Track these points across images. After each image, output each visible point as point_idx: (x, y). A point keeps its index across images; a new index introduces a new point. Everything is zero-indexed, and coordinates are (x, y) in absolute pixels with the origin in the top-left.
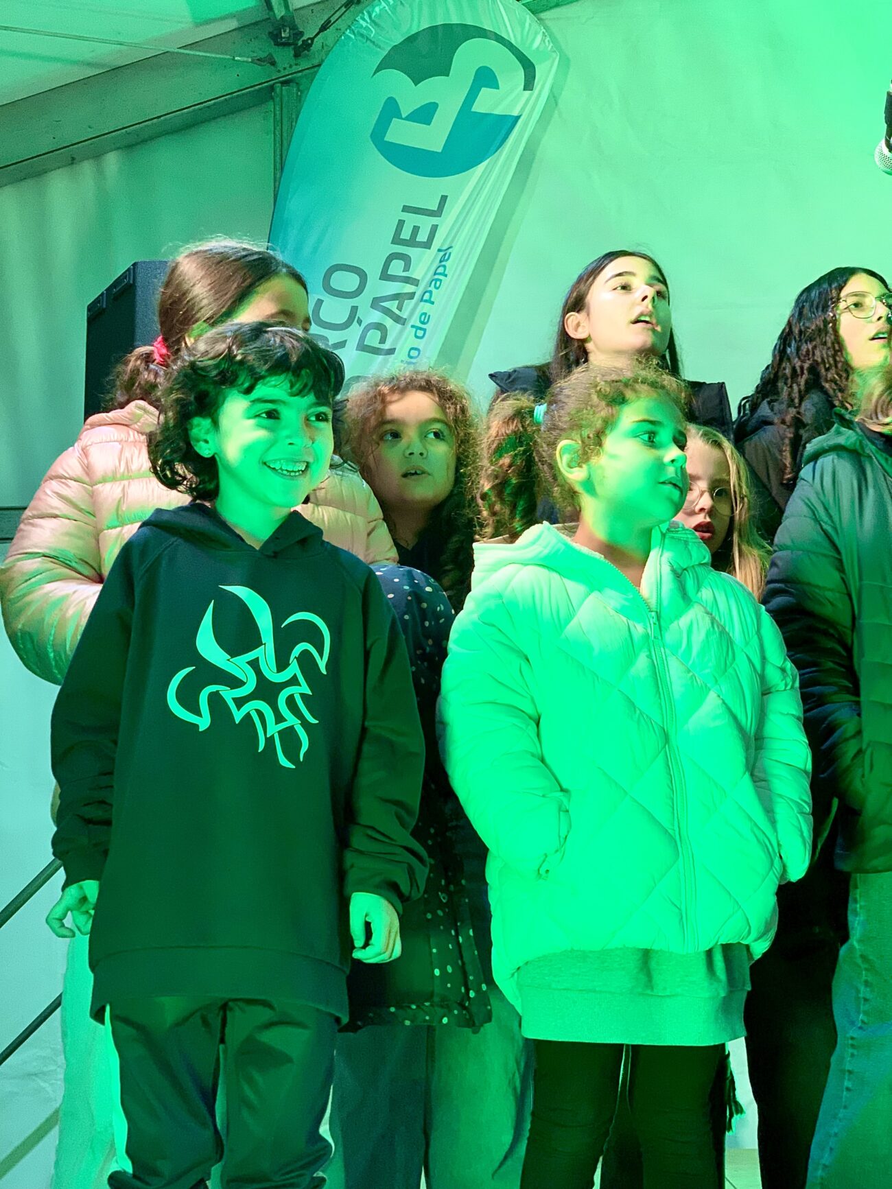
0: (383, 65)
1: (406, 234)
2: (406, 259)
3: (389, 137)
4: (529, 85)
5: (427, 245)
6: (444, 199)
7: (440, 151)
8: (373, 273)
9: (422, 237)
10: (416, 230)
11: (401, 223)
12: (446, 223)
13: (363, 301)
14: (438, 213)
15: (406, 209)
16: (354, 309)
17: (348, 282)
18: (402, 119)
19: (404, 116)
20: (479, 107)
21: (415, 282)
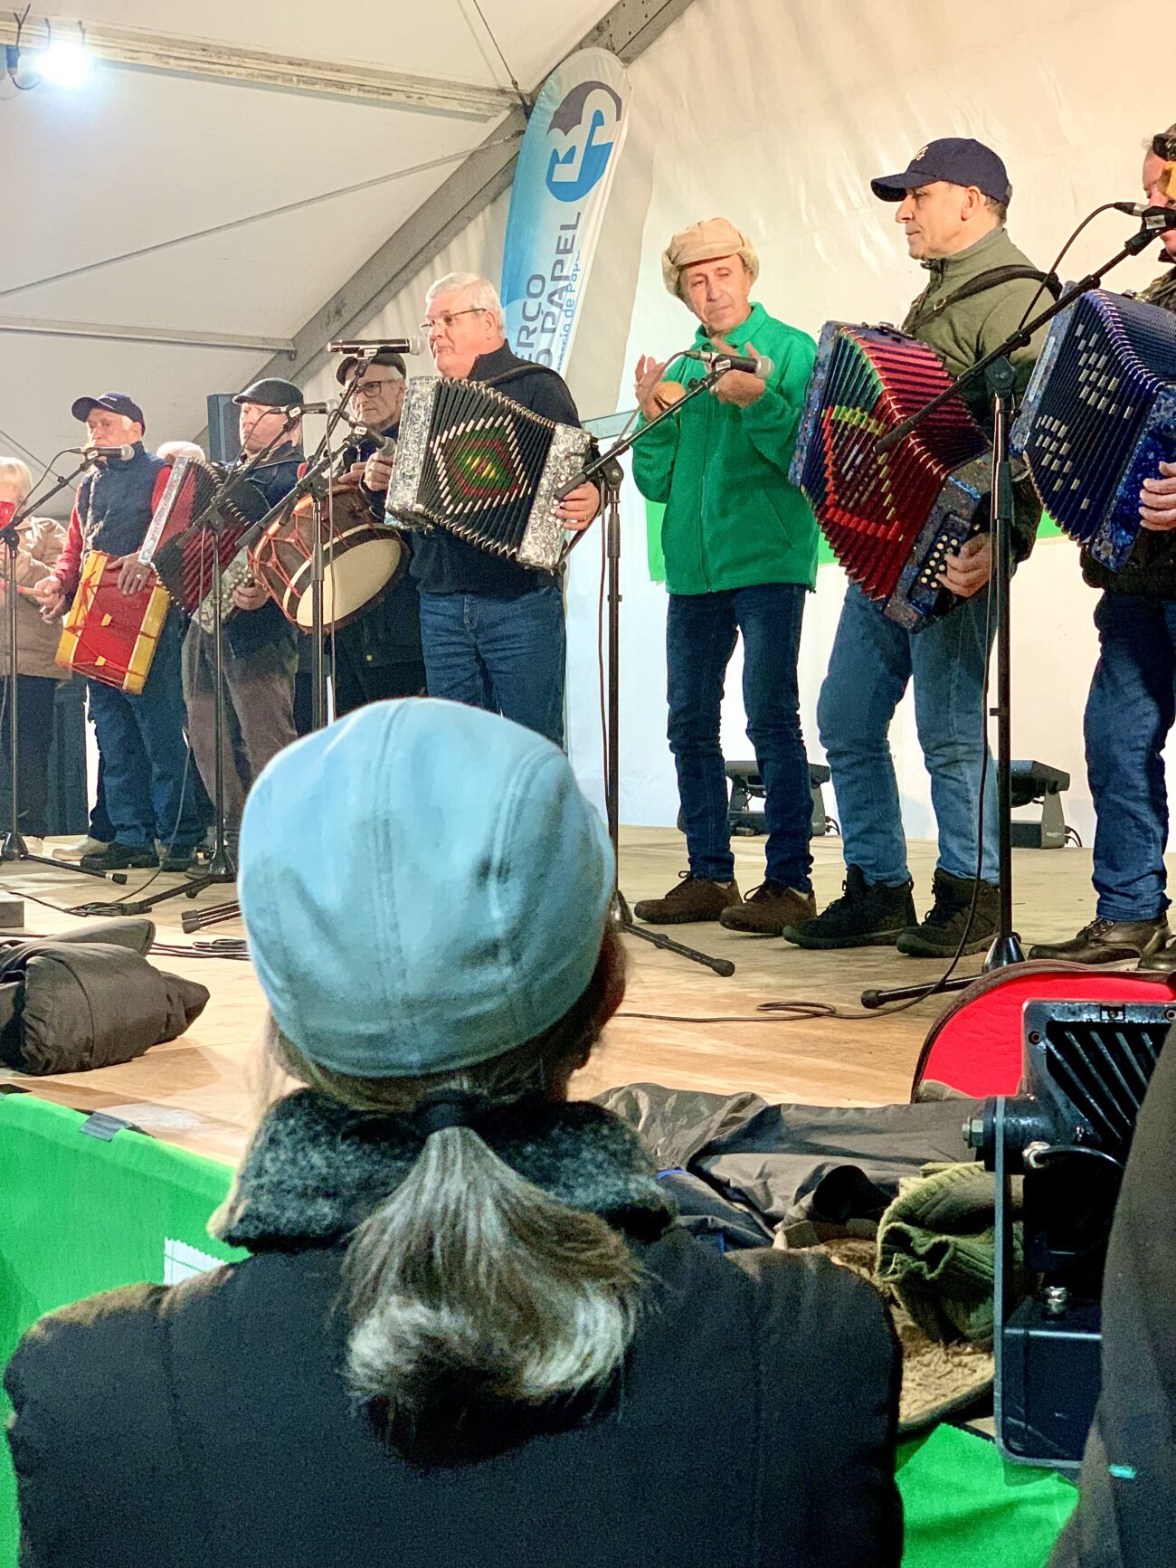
0: (551, 127)
1: (562, 247)
2: (561, 262)
3: (554, 180)
4: (618, 118)
5: (570, 251)
6: (579, 214)
7: (576, 180)
8: (548, 278)
9: (569, 247)
10: (567, 240)
11: (560, 238)
12: (578, 232)
13: (544, 298)
14: (575, 227)
15: (563, 227)
16: (540, 304)
17: (536, 287)
18: (558, 162)
19: (561, 158)
20: (594, 143)
21: (566, 278)
